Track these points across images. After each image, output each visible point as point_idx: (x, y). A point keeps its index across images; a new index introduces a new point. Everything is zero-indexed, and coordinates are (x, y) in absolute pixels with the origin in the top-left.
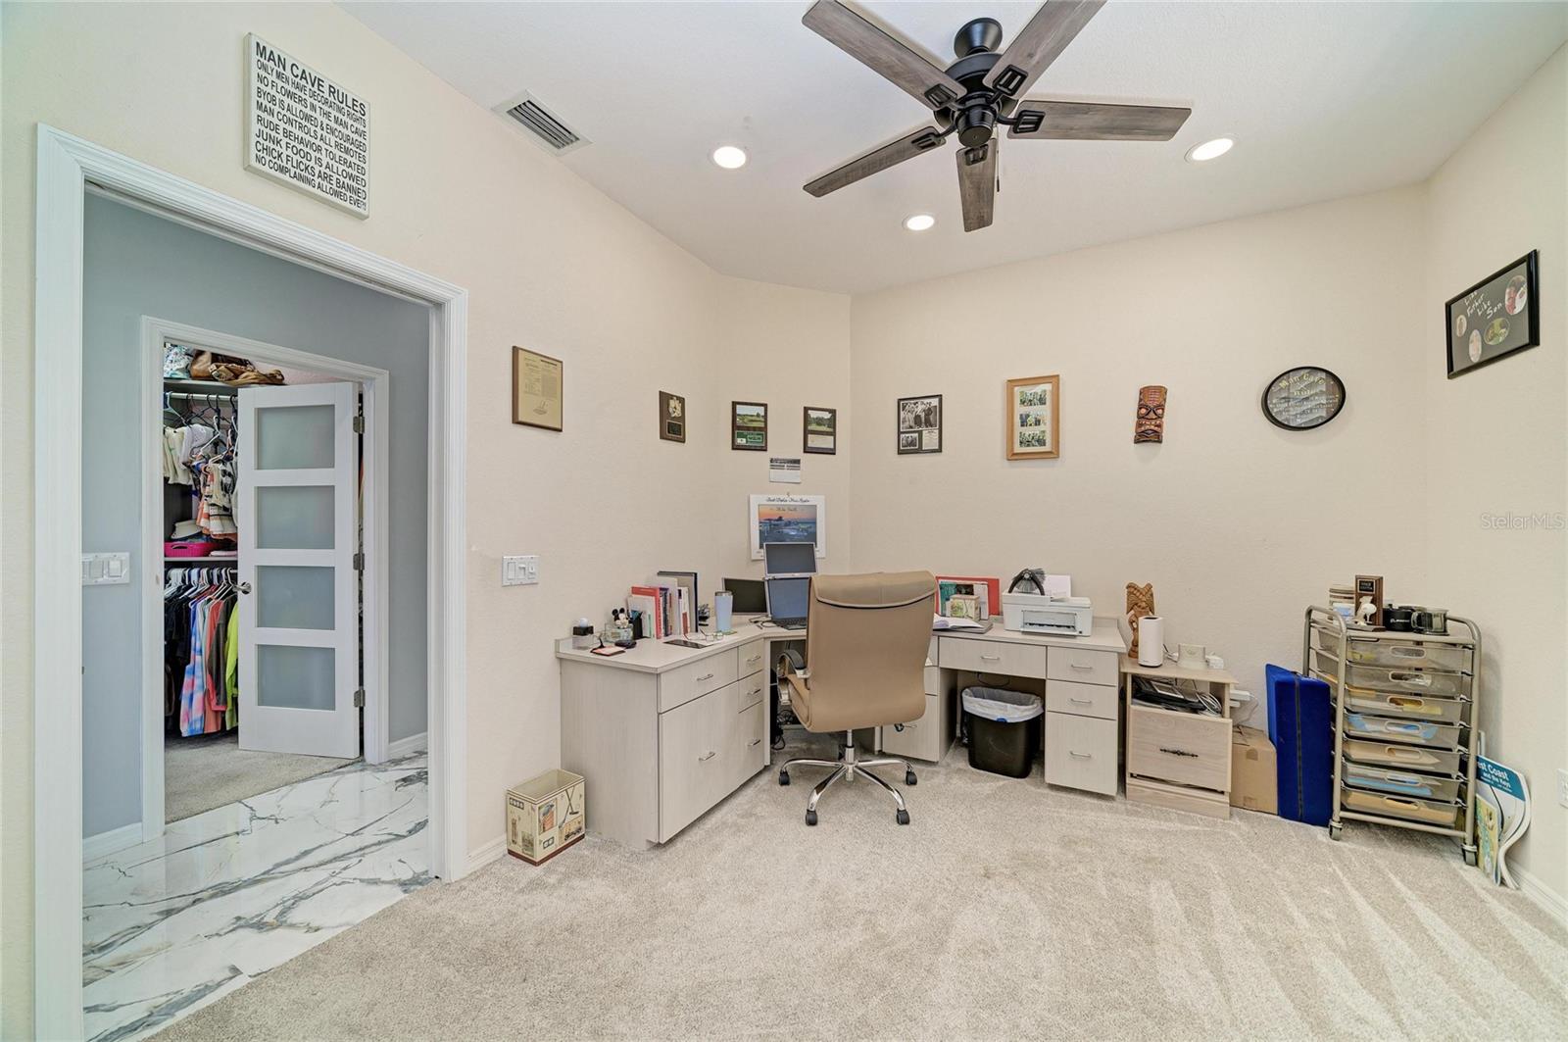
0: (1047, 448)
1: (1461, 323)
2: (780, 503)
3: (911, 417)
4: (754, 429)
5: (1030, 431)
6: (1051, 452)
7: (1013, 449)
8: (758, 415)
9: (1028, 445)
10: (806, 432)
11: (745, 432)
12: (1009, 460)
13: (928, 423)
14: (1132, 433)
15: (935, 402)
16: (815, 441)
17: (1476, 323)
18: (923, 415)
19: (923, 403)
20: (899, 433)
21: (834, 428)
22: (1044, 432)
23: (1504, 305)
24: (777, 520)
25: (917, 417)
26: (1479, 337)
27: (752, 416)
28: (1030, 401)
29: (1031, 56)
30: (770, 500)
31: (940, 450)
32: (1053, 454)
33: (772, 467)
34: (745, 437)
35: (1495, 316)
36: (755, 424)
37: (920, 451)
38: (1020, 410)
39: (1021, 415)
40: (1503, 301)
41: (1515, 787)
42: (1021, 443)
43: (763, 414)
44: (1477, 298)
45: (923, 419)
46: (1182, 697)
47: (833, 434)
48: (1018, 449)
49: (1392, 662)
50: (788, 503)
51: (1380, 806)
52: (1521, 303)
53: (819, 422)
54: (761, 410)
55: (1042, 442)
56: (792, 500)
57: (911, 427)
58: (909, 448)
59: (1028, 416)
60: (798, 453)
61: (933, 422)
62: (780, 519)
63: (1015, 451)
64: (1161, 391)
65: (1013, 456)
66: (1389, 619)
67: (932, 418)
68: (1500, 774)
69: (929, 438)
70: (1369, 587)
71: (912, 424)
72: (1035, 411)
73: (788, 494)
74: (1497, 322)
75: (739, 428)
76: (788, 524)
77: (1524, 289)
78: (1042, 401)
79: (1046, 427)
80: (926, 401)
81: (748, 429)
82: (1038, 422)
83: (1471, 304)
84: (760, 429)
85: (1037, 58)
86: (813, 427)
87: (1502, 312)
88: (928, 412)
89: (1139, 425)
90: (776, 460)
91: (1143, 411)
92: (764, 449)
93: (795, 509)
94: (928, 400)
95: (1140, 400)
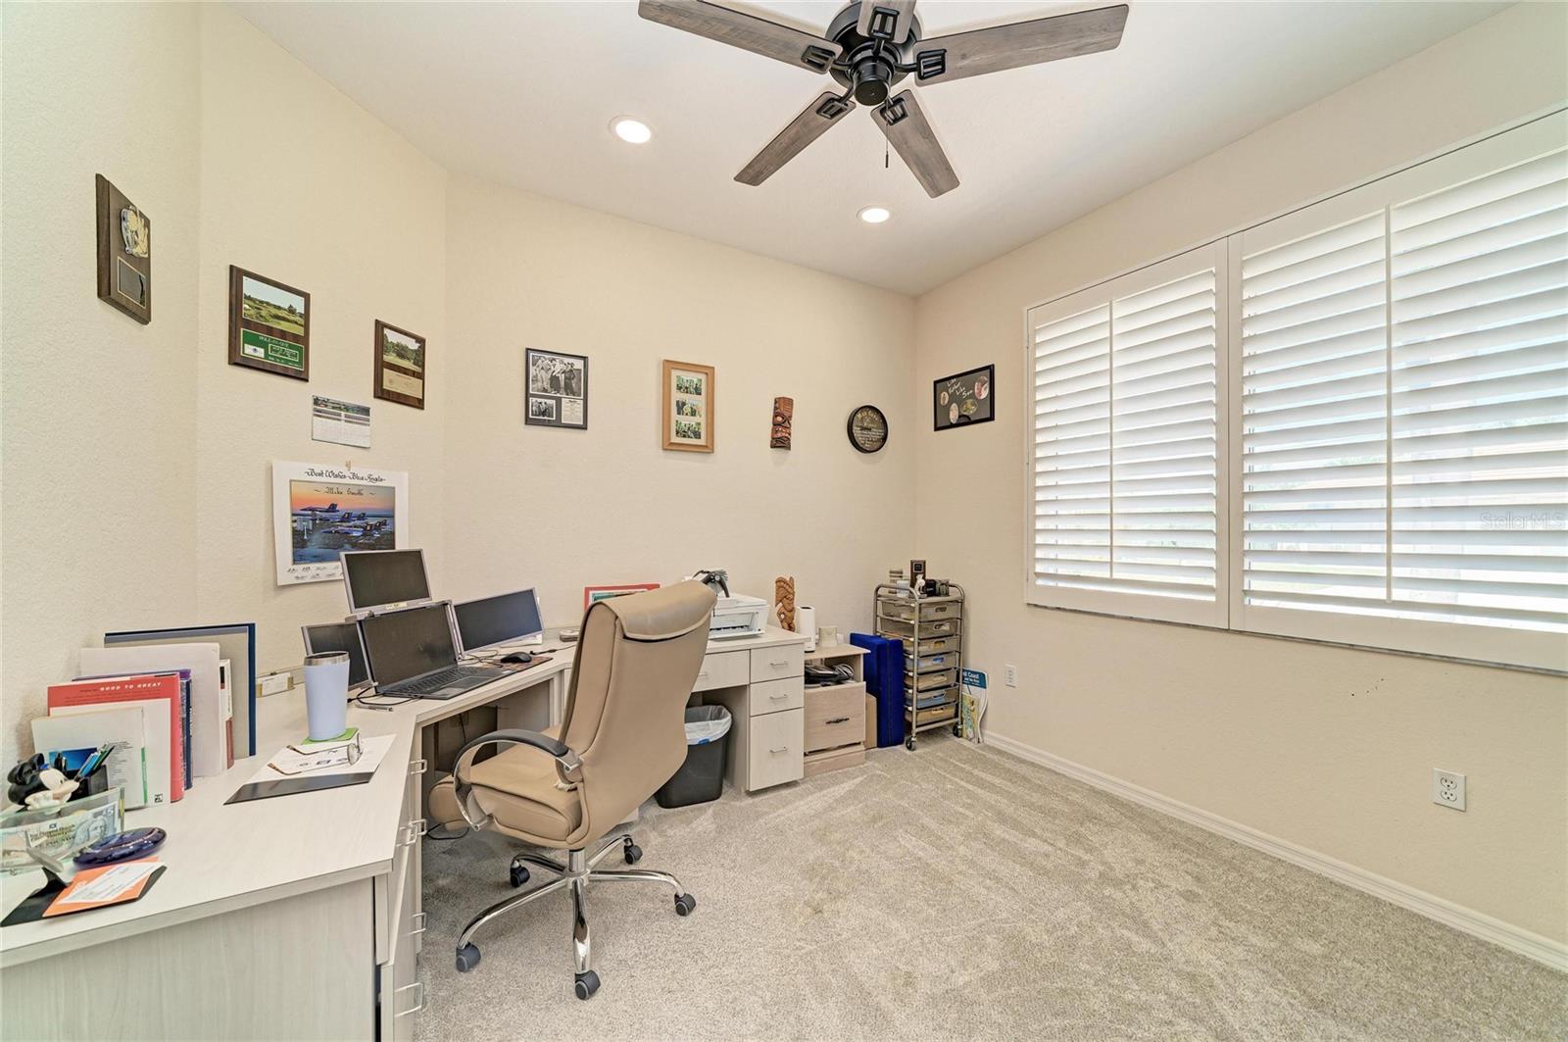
0: (702, 442)
1: (945, 397)
2: (333, 480)
3: (546, 376)
4: (283, 334)
5: (686, 421)
6: (706, 447)
7: (669, 438)
8: (291, 310)
9: (684, 436)
10: (380, 365)
11: (263, 337)
12: (665, 449)
13: (569, 390)
14: (769, 439)
15: (579, 364)
16: (393, 381)
17: (953, 398)
18: (562, 377)
19: (562, 362)
20: (527, 395)
21: (423, 366)
22: (699, 424)
23: (974, 393)
24: (327, 511)
25: (554, 380)
26: (957, 407)
27: (279, 308)
28: (687, 388)
29: (964, 57)
30: (312, 472)
31: (584, 427)
32: (708, 449)
33: (318, 413)
34: (263, 345)
35: (968, 397)
36: (284, 326)
37: (558, 424)
38: (677, 396)
39: (678, 402)
40: (974, 390)
41: (982, 681)
42: (677, 432)
43: (301, 309)
44: (956, 383)
45: (562, 383)
46: (831, 673)
47: (421, 376)
48: (675, 439)
49: (935, 618)
50: (347, 481)
51: (930, 717)
52: (985, 394)
53: (401, 352)
54: (298, 304)
55: (697, 435)
56: (355, 476)
57: (545, 390)
58: (539, 417)
59: (684, 404)
60: (365, 396)
61: (575, 390)
62: (333, 508)
63: (672, 441)
64: (789, 402)
65: (669, 447)
66: (931, 588)
67: (573, 382)
68: (974, 676)
69: (571, 411)
70: (918, 568)
71: (547, 385)
72: (691, 399)
73: (348, 465)
74: (969, 401)
75: (248, 324)
76: (347, 517)
77: (987, 385)
78: (698, 392)
79: (701, 419)
80: (567, 360)
81: (270, 331)
82: (693, 413)
83: (952, 386)
84: (295, 337)
85: (966, 62)
86: (390, 358)
87: (973, 396)
88: (570, 374)
89: (775, 431)
90: (325, 402)
91: (779, 419)
92: (302, 377)
93: (360, 493)
94: (571, 360)
95: (776, 408)
